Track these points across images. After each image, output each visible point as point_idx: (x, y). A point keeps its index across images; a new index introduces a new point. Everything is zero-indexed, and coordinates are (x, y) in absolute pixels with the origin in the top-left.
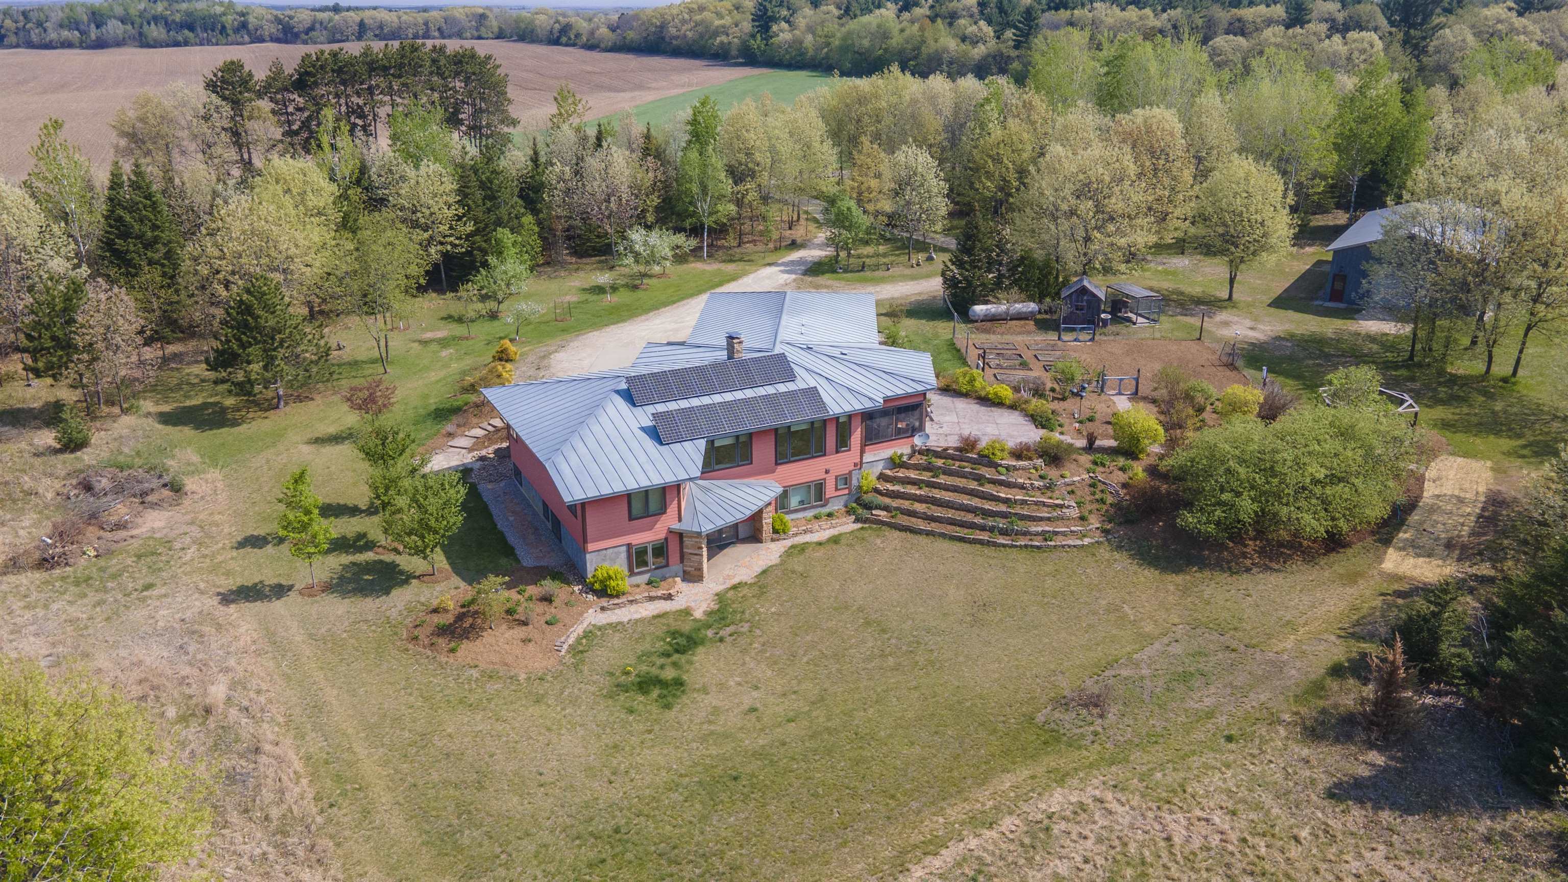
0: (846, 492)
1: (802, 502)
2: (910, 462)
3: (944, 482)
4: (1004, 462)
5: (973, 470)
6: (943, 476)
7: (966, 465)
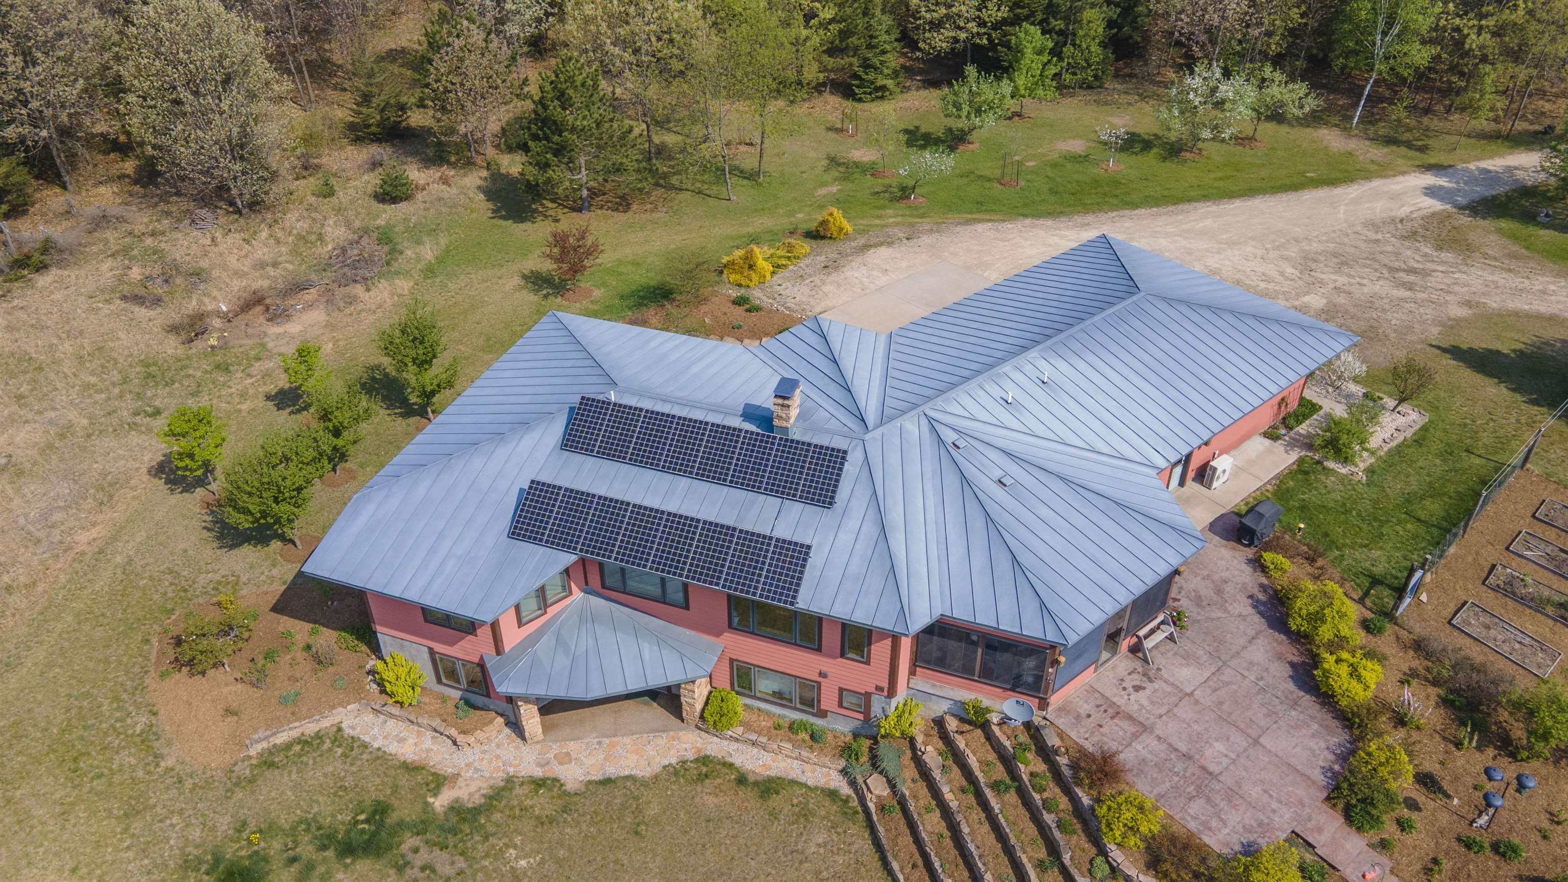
0: (860, 716)
1: (778, 694)
2: (996, 729)
3: (997, 811)
4: (1117, 855)
5: (1058, 826)
6: (1012, 797)
7: (1062, 807)
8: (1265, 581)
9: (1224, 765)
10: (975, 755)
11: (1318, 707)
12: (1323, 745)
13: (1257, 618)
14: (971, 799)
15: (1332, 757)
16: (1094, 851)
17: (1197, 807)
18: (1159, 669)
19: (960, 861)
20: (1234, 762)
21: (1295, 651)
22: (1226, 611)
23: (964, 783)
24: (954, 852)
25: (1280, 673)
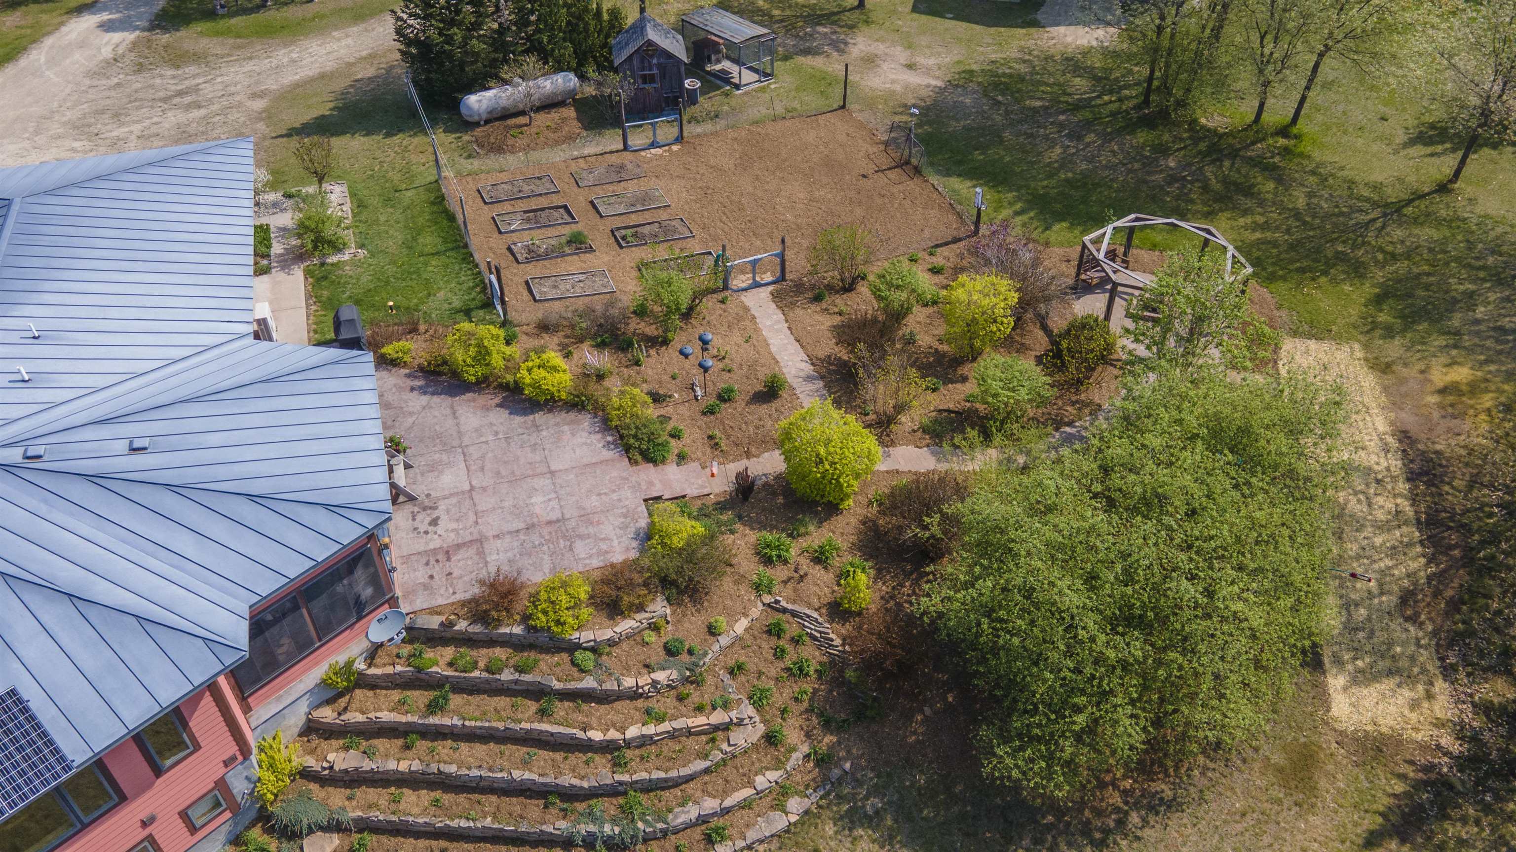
0: (224, 818)
2: (372, 671)
3: (460, 723)
4: (586, 636)
5: (521, 672)
6: (456, 700)
7: (504, 658)
8: (407, 371)
9: (557, 507)
10: (381, 710)
11: (550, 415)
12: (585, 434)
13: (436, 399)
14: (422, 745)
15: (599, 436)
16: (565, 656)
17: (581, 548)
18: (428, 496)
19: (476, 796)
20: (559, 499)
21: (490, 397)
22: (411, 414)
23: (400, 742)
24: (462, 798)
25: (501, 418)
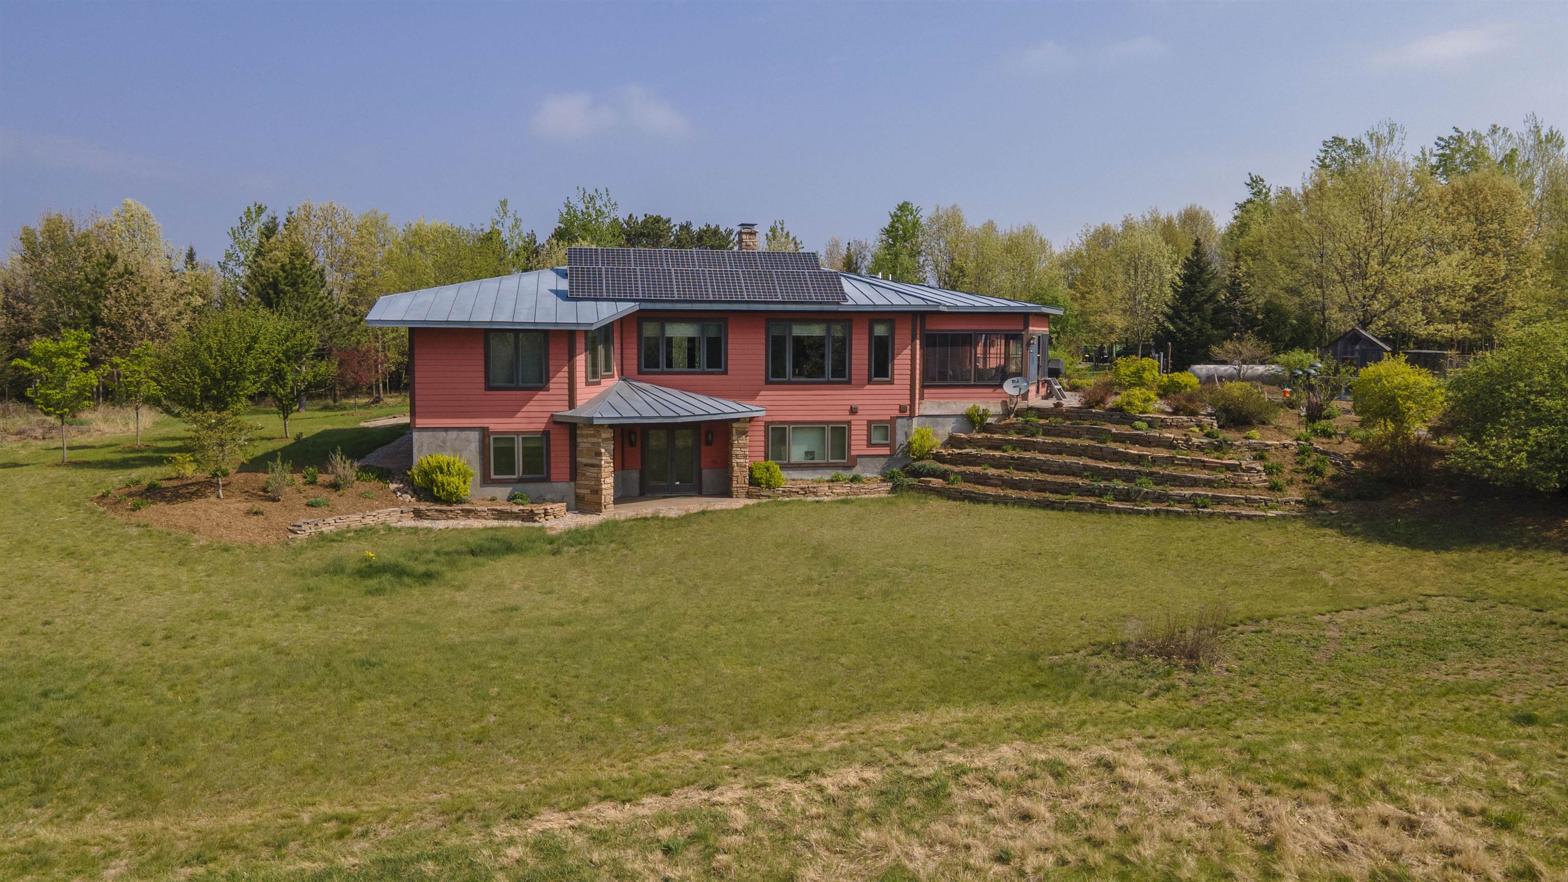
0: (886, 451)
1: (810, 454)
3: (1042, 441)
4: (1146, 416)
5: (1093, 425)
